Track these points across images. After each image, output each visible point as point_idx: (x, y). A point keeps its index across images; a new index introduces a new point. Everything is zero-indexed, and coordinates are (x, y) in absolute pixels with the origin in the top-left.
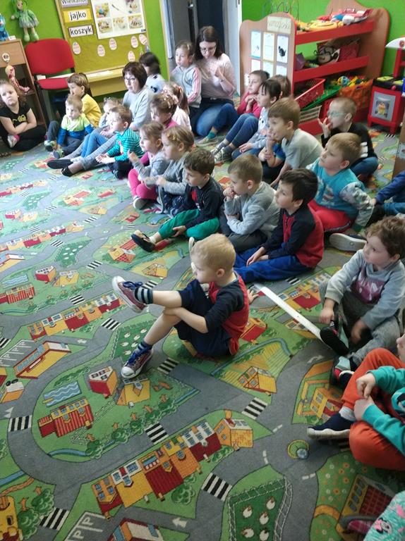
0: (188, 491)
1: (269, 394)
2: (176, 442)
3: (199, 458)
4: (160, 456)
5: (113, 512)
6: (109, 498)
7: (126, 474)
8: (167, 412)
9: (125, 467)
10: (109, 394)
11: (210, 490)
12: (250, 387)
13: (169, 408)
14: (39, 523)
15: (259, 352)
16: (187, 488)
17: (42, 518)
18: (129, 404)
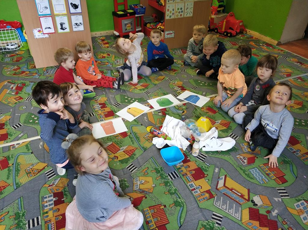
0: (204, 166)
2: (180, 168)
3: (189, 161)
4: (186, 175)
5: (213, 193)
6: (207, 195)
7: (194, 188)
8: (162, 170)
9: (191, 189)
10: (144, 196)
11: (204, 160)
14: (219, 226)
15: (136, 134)
16: (203, 167)
17: (217, 225)
18: (154, 187)
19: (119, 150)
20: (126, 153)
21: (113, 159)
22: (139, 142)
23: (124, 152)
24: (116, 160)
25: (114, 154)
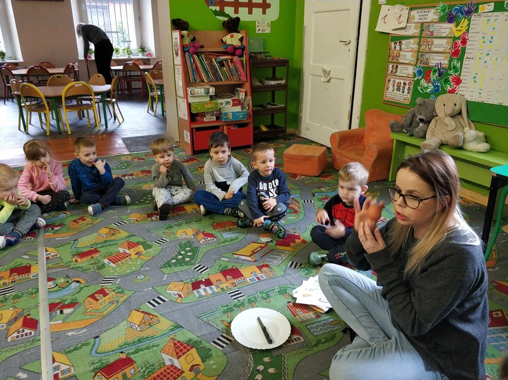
1: (140, 310)
12: (151, 316)
13: (225, 308)
19: (172, 366)
20: (184, 353)
21: (197, 373)
22: (155, 337)
23: (178, 358)
24: (202, 368)
25: (182, 372)
